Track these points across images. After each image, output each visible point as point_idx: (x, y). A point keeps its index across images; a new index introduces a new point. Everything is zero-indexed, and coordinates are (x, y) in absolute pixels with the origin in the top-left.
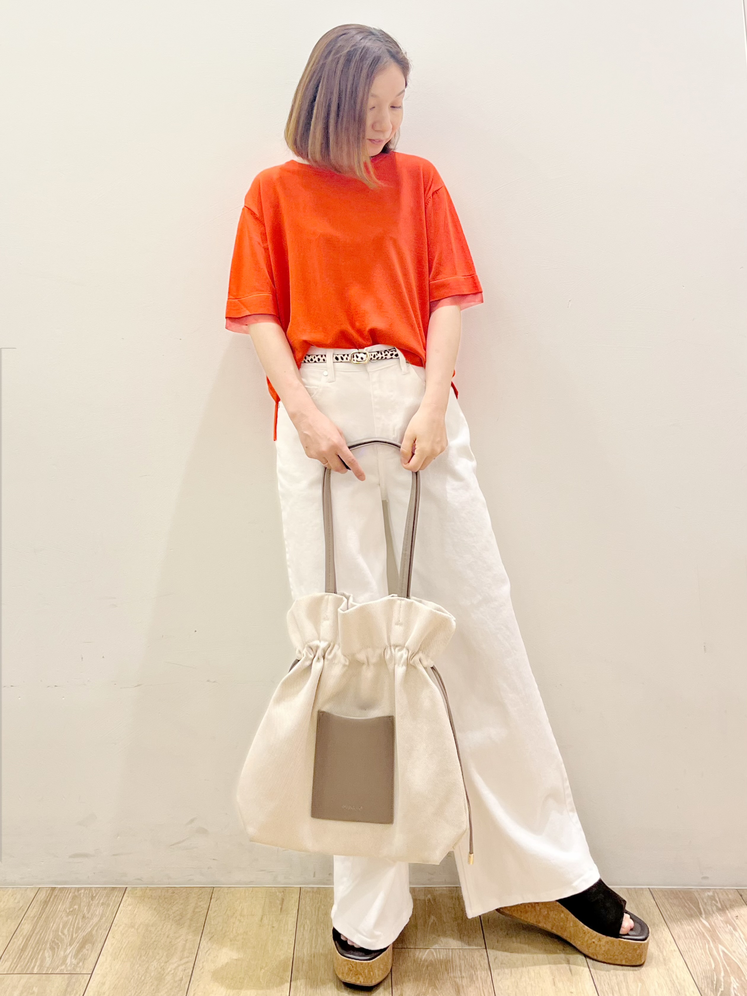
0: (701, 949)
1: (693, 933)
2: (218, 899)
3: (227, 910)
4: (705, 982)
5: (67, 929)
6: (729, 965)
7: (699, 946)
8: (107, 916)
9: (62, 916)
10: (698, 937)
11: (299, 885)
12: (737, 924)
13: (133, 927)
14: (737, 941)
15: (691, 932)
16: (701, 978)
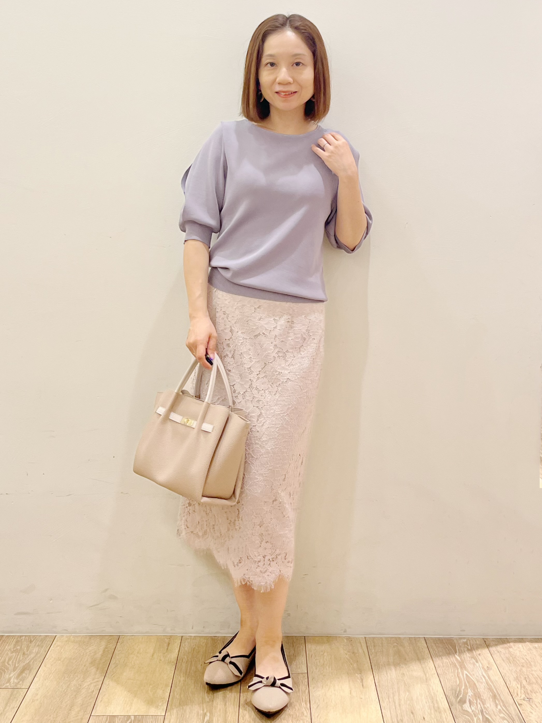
0: (452, 673)
1: (449, 664)
2: (123, 643)
3: (128, 650)
4: (451, 692)
5: (11, 661)
6: (468, 682)
7: (452, 672)
8: (41, 652)
9: (9, 653)
10: (452, 666)
11: (180, 634)
12: (479, 659)
13: (60, 660)
14: (476, 668)
15: (447, 663)
16: (449, 690)
